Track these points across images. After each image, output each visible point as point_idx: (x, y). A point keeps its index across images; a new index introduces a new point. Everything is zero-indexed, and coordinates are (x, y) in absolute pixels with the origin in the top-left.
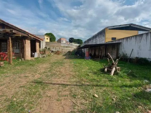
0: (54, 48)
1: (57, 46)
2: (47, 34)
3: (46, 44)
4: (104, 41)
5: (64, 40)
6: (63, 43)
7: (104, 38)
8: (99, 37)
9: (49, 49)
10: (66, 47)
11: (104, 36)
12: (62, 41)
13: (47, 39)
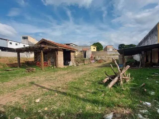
0: (100, 56)
1: (103, 55)
2: (94, 45)
3: (92, 53)
4: (157, 41)
5: (111, 48)
6: (109, 51)
7: (157, 38)
8: (150, 38)
9: (95, 58)
10: (113, 55)
11: (156, 35)
12: (108, 49)
13: (94, 49)
